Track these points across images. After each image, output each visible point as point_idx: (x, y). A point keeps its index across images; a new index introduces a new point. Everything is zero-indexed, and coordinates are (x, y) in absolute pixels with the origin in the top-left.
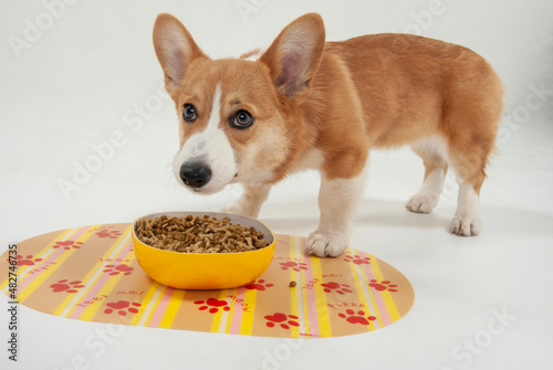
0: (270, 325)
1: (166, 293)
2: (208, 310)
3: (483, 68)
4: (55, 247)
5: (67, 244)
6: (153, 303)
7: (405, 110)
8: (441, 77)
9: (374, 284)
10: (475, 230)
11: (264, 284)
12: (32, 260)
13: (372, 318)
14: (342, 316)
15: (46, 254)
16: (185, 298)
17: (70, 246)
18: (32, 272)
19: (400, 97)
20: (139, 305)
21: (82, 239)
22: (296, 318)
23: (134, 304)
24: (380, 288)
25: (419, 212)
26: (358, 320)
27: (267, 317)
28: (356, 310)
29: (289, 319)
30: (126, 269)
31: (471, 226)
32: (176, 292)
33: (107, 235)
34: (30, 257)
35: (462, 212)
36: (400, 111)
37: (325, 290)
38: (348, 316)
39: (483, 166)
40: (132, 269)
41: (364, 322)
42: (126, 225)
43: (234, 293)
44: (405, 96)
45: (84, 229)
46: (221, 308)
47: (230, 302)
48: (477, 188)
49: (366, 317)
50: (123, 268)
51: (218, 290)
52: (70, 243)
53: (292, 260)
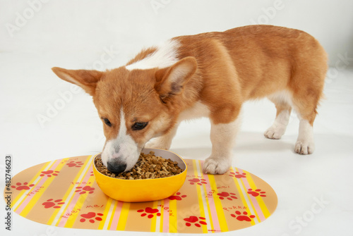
0: (188, 225)
1: (118, 205)
2: (146, 216)
3: (314, 43)
4: (41, 175)
5: (49, 173)
6: (110, 213)
7: (266, 74)
8: (289, 50)
9: (250, 192)
10: (310, 150)
11: (180, 196)
12: (28, 185)
13: (253, 217)
14: (233, 216)
15: (36, 180)
16: (131, 208)
17: (51, 174)
18: (29, 195)
19: (263, 65)
20: (102, 215)
21: (58, 169)
22: (204, 219)
23: (99, 214)
24: (255, 194)
25: (273, 138)
26: (244, 218)
27: (185, 219)
28: (242, 211)
29: (200, 220)
30: (90, 190)
31: (308, 148)
32: (125, 205)
33: (74, 165)
34: (26, 183)
35: (301, 139)
36: (263, 75)
37: (220, 198)
38: (237, 216)
39: (315, 107)
40: (93, 189)
41: (248, 219)
42: (86, 157)
43: (162, 203)
44: (266, 65)
45: (58, 162)
46: (155, 214)
47: (161, 210)
48: (311, 122)
49: (248, 216)
50: (87, 188)
51: (151, 202)
52: (51, 172)
53: (196, 177)
